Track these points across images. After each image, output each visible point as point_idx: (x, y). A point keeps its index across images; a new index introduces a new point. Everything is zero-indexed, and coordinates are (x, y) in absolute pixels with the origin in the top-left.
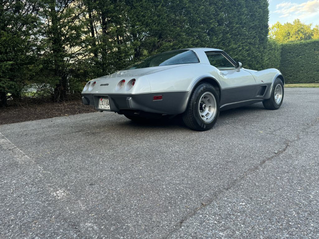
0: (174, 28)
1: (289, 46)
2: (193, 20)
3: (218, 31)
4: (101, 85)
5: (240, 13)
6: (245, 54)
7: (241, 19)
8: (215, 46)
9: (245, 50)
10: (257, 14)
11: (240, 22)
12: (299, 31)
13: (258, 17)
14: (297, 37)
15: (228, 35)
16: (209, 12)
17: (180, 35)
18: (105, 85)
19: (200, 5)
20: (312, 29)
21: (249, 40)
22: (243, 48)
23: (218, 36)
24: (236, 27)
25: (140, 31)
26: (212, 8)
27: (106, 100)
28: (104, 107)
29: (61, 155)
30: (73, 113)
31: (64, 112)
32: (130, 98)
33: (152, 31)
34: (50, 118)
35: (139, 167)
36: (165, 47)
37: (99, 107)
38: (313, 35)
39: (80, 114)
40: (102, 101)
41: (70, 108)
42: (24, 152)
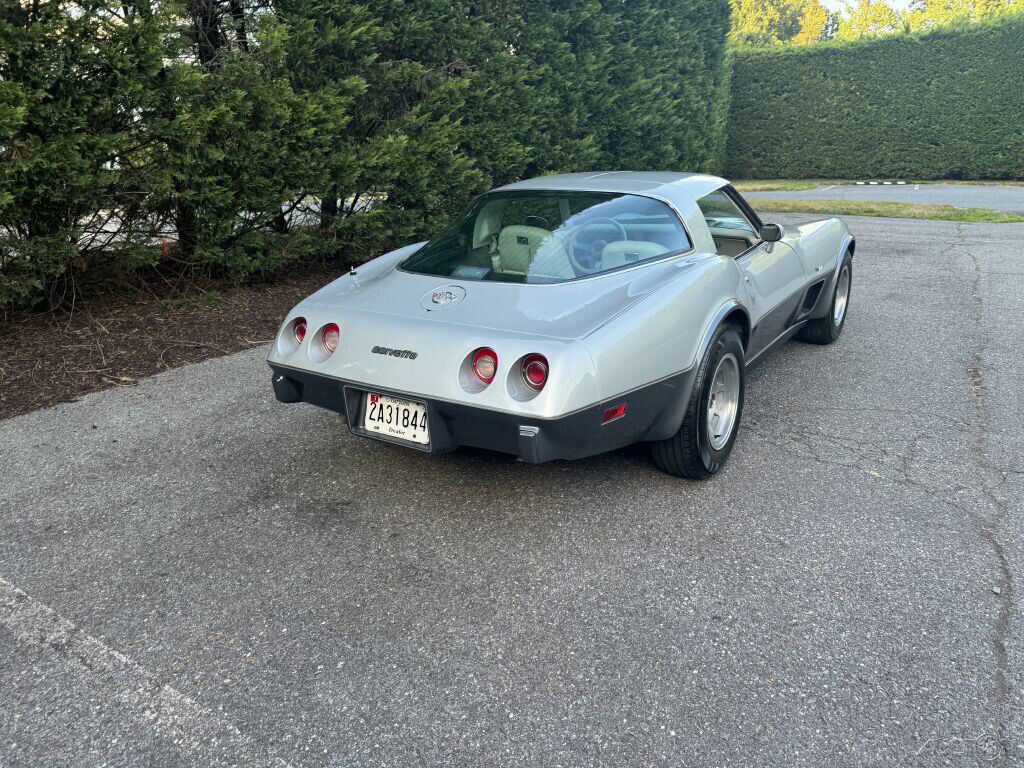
0: (472, 24)
1: (757, 60)
3: (599, 33)
4: (377, 350)
6: (670, 105)
8: (589, 83)
9: (668, 93)
15: (629, 45)
17: (488, 50)
18: (397, 353)
21: (680, 61)
22: (663, 89)
23: (600, 49)
24: (650, 18)
27: (402, 408)
28: (391, 429)
29: (314, 668)
30: (147, 367)
31: (111, 365)
32: (536, 430)
33: (405, 38)
34: (67, 399)
35: (663, 727)
36: (444, 95)
37: (364, 424)
38: (802, 15)
39: (174, 367)
40: (378, 407)
41: (125, 346)
42: (139, 663)
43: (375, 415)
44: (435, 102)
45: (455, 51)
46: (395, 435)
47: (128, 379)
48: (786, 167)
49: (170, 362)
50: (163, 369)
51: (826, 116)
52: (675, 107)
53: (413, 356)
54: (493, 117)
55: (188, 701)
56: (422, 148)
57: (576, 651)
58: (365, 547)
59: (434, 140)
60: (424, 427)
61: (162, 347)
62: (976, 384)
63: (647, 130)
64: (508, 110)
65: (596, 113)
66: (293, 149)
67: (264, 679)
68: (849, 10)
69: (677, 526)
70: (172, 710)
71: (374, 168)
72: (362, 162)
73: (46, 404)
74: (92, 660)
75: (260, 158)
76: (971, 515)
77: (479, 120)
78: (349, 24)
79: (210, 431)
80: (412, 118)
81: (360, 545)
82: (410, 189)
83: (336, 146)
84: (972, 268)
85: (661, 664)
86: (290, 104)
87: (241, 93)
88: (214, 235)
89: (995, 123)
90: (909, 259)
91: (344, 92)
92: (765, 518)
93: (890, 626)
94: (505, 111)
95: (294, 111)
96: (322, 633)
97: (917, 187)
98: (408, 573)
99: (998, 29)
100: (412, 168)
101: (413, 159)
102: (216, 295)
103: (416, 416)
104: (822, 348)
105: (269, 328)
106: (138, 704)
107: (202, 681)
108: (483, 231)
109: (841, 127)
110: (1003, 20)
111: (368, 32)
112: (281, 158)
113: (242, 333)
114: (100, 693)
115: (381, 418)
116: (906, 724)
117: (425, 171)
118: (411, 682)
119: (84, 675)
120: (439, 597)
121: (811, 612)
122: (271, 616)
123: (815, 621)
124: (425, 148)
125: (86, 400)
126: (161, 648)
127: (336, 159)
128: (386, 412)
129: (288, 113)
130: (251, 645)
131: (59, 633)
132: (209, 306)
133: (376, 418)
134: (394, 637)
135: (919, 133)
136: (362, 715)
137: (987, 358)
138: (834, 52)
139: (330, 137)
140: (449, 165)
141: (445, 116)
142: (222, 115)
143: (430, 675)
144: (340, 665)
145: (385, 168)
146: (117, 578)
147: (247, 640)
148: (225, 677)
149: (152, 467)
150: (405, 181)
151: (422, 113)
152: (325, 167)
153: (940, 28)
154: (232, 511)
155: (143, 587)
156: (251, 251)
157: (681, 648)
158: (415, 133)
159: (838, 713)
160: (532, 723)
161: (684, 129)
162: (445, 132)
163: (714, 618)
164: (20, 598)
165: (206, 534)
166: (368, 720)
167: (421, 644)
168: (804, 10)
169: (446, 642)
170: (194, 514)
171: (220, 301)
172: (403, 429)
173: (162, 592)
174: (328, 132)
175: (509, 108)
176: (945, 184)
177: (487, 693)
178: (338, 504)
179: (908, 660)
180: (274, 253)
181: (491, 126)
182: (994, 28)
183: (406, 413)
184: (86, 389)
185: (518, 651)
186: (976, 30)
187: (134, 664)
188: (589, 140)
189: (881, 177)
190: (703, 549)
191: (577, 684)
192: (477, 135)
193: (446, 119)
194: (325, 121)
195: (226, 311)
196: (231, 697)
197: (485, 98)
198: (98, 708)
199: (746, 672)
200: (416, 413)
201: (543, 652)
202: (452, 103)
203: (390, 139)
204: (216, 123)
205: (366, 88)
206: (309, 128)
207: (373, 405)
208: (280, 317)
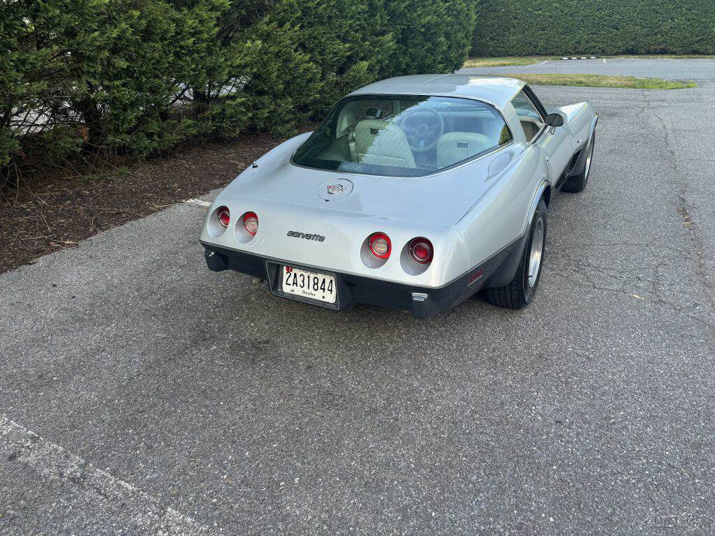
4: (292, 234)
18: (308, 237)
27: (312, 276)
28: (304, 292)
29: (278, 484)
30: (82, 231)
31: (54, 232)
32: (425, 296)
34: (26, 262)
35: (543, 515)
36: (286, 8)
37: (281, 288)
39: (103, 230)
40: (292, 274)
41: (63, 216)
42: (142, 490)
43: (290, 281)
44: (279, 13)
46: (307, 296)
47: (71, 242)
48: (513, 47)
49: (100, 227)
50: (95, 232)
51: (541, 9)
52: (446, 9)
53: (322, 239)
54: (322, 23)
55: (189, 520)
56: (272, 49)
57: (466, 457)
58: (290, 379)
59: (280, 42)
60: (331, 291)
61: (91, 215)
62: (687, 220)
63: (428, 27)
64: (331, 17)
65: (393, 15)
66: (177, 55)
67: (242, 497)
69: (512, 348)
70: (178, 528)
71: (238, 66)
72: (229, 63)
73: (10, 267)
74: (105, 490)
75: (154, 64)
76: (709, 326)
77: (311, 25)
79: (146, 285)
80: (263, 27)
81: (286, 377)
82: (264, 81)
83: (210, 52)
84: (661, 126)
85: (529, 463)
86: (174, 20)
87: (137, 13)
88: (122, 126)
89: (657, 13)
90: (616, 120)
91: (213, 8)
92: (571, 337)
93: (678, 420)
94: (330, 18)
95: (177, 25)
96: (276, 454)
97: (604, 61)
98: (328, 399)
100: (265, 65)
101: (266, 58)
102: (125, 169)
103: (324, 282)
104: (575, 195)
105: (169, 194)
106: (151, 525)
107: (195, 502)
108: (343, 124)
109: (551, 17)
112: (169, 62)
113: (149, 199)
114: (119, 518)
115: (295, 283)
116: (709, 498)
117: (274, 67)
118: (353, 491)
119: (102, 504)
120: (355, 418)
121: (622, 413)
122: (234, 442)
123: (626, 420)
124: (274, 49)
125: (41, 261)
126: (156, 475)
127: (210, 61)
128: (299, 280)
129: (173, 26)
130: (225, 468)
131: (72, 469)
132: (121, 179)
133: (292, 284)
134: (330, 455)
135: (605, 21)
136: (324, 522)
139: (204, 45)
140: (291, 61)
141: (288, 23)
142: (123, 32)
143: (365, 484)
144: (297, 480)
145: (246, 66)
146: (106, 417)
147: (220, 463)
148: (212, 497)
149: (109, 319)
150: (260, 75)
151: (271, 21)
152: (202, 68)
154: (181, 353)
155: (129, 423)
156: (150, 136)
157: (539, 448)
158: (266, 37)
159: (661, 493)
160: (450, 519)
161: (451, 24)
162: (289, 35)
163: (557, 422)
164: (34, 439)
165: (165, 374)
166: (329, 526)
167: (352, 459)
169: (370, 456)
170: (152, 358)
171: (128, 175)
172: (314, 292)
173: (144, 426)
174: (203, 41)
175: (333, 14)
176: (623, 58)
177: (411, 496)
178: (260, 343)
179: (697, 446)
180: (167, 136)
181: (321, 29)
183: (316, 280)
184: (39, 253)
185: (425, 460)
187: (139, 491)
188: (389, 36)
189: (579, 53)
190: (535, 366)
191: (474, 484)
192: (310, 37)
193: (288, 25)
194: (201, 32)
195: (135, 183)
196: (221, 513)
197: (315, 8)
198: (120, 531)
199: (590, 465)
200: (324, 280)
201: (443, 459)
202: (292, 13)
203: (249, 44)
204: (119, 38)
205: (230, 5)
206: (189, 39)
207: (289, 274)
208: (176, 185)
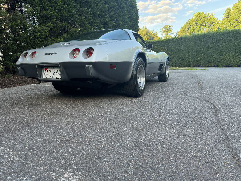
0: (80, 17)
2: (94, 13)
4: (46, 54)
5: (123, 14)
7: (124, 18)
10: (133, 17)
11: (124, 20)
12: (146, 34)
13: (134, 19)
14: (146, 38)
16: (104, 9)
18: (52, 54)
19: (99, 3)
20: (153, 33)
25: (53, 15)
26: (106, 6)
27: (53, 70)
28: (50, 77)
32: (91, 66)
33: (63, 17)
35: (127, 132)
37: (43, 77)
38: (154, 38)
40: (47, 71)
43: (46, 74)
45: (76, 22)
46: (51, 78)
53: (56, 53)
60: (60, 74)
62: (200, 85)
68: (163, 37)
76: (203, 99)
78: (49, 11)
80: (65, 36)
89: (195, 55)
91: (48, 27)
99: (193, 37)
102: (11, 75)
103: (57, 71)
110: (194, 35)
111: (54, 13)
113: (17, 83)
116: (196, 127)
118: (50, 130)
122: (8, 122)
128: (49, 72)
132: (9, 78)
133: (46, 75)
135: (180, 57)
136: (32, 136)
137: (201, 82)
138: (161, 41)
139: (43, 37)
143: (57, 128)
144: (28, 128)
151: (68, 35)
153: (182, 37)
159: (177, 127)
163: (141, 115)
167: (55, 124)
168: (154, 37)
169: (63, 123)
172: (54, 76)
174: (43, 35)
177: (74, 130)
178: (36, 105)
182: (192, 37)
183: (54, 71)
186: (189, 37)
194: (42, 33)
195: (13, 79)
200: (57, 70)
205: (53, 26)
206: (38, 33)
207: (45, 71)
208: (29, 81)
